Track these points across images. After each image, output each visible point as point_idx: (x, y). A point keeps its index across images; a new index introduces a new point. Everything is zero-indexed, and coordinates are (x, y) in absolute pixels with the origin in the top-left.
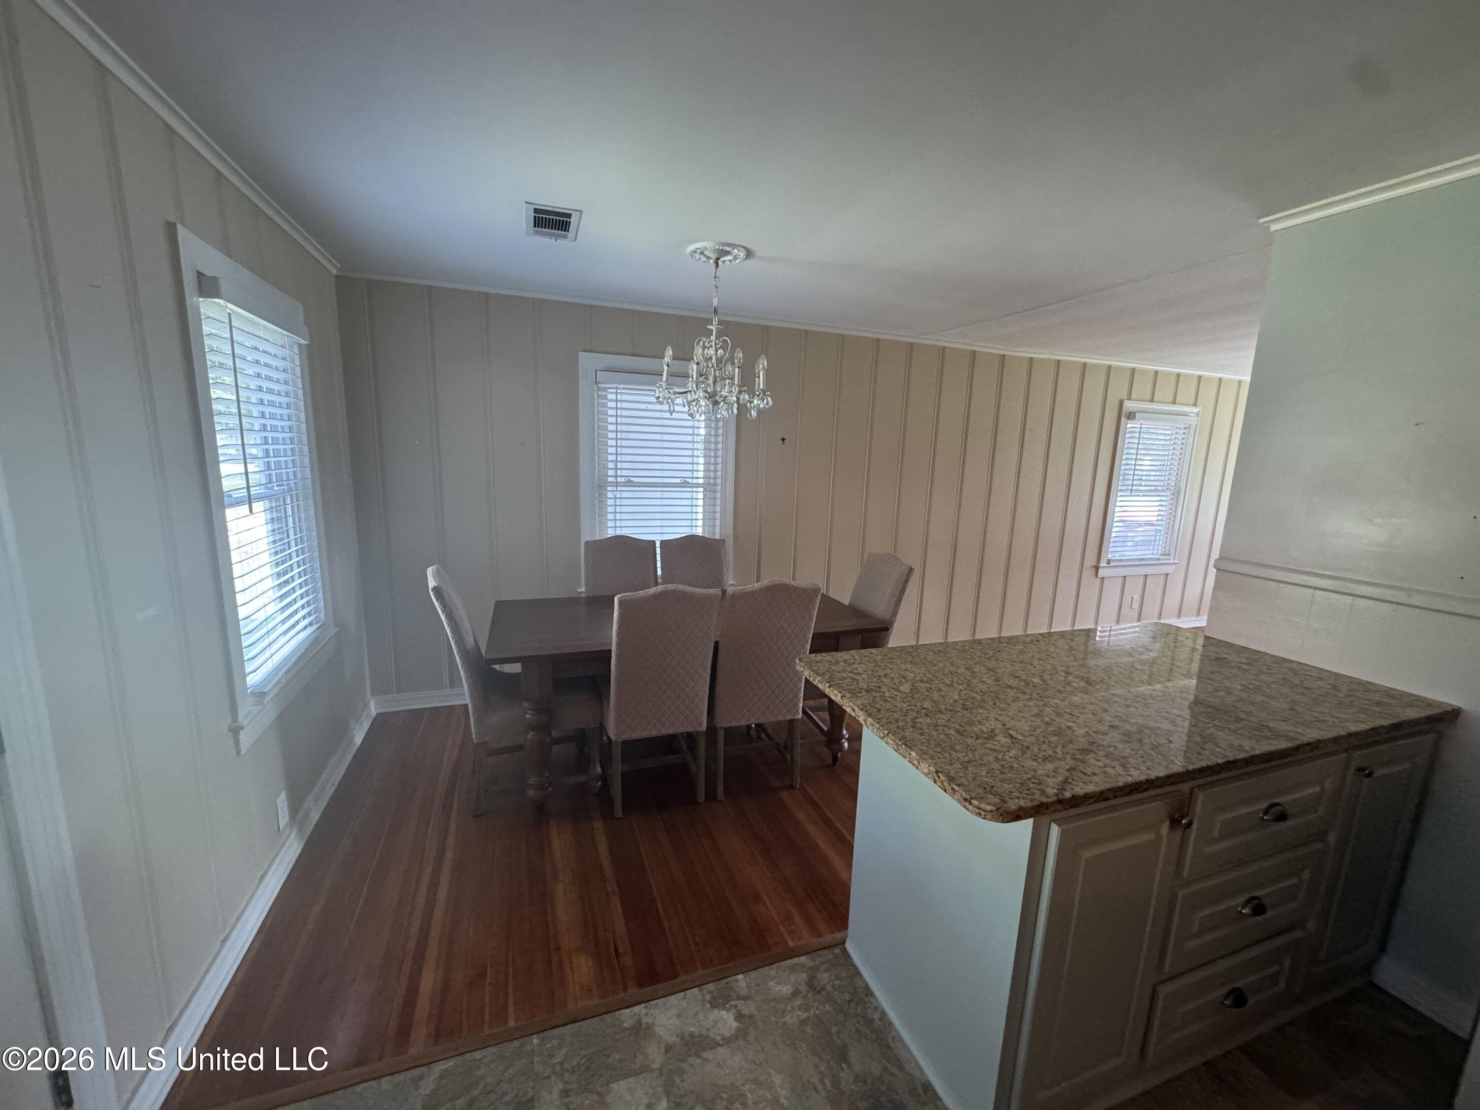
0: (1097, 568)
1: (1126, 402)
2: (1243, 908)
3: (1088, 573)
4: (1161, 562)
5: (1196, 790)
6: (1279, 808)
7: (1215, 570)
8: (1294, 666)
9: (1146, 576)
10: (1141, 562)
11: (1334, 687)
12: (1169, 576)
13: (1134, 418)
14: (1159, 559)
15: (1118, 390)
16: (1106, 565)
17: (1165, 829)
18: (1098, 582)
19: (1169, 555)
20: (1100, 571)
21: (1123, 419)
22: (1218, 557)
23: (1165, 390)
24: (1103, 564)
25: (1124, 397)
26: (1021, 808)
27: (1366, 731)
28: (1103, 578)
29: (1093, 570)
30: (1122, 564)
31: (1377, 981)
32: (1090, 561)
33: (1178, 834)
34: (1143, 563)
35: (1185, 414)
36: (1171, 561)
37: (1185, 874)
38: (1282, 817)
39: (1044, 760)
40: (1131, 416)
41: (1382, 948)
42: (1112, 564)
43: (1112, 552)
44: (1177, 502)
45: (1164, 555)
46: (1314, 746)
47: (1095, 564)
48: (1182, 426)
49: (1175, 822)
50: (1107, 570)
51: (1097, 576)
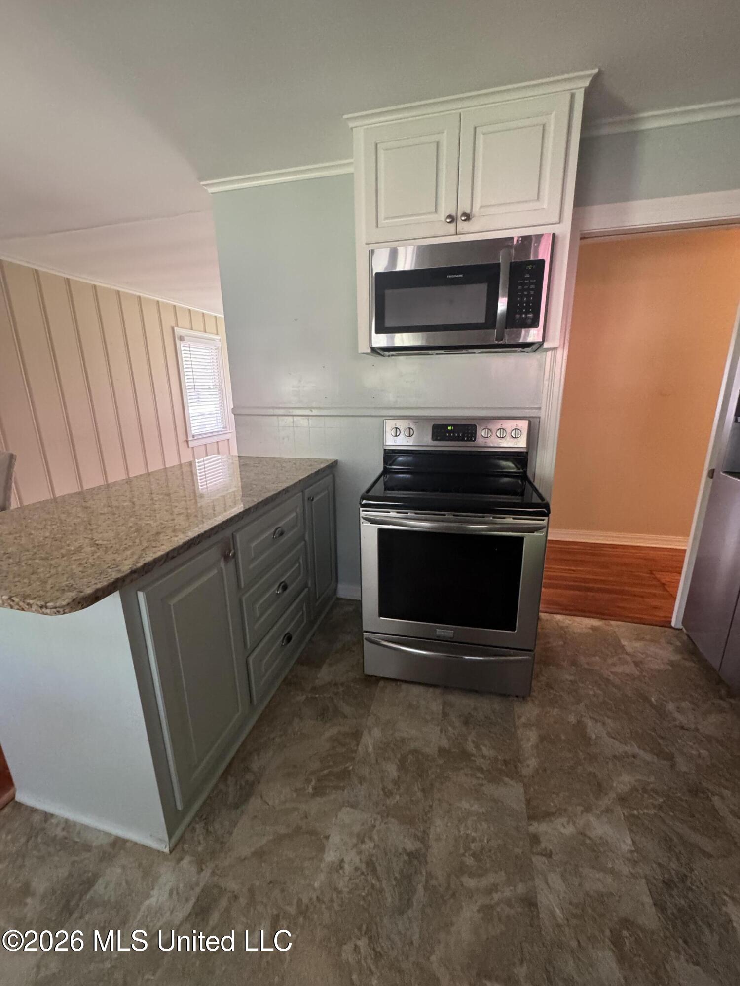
0: (187, 442)
1: (175, 328)
2: (278, 590)
3: (183, 446)
4: (223, 432)
5: (234, 534)
6: (279, 529)
7: (233, 415)
8: (279, 459)
9: (217, 442)
10: (212, 434)
11: (295, 464)
12: (230, 441)
13: (184, 340)
14: (221, 431)
15: (168, 320)
16: (192, 439)
17: (222, 564)
18: (190, 450)
19: (226, 428)
20: (190, 443)
21: (177, 341)
22: (232, 407)
23: (198, 323)
24: (190, 438)
25: (173, 324)
26: (97, 590)
27: (306, 478)
28: (193, 448)
29: (186, 444)
30: (202, 436)
31: (338, 596)
32: (182, 438)
33: (231, 564)
34: (214, 434)
35: (213, 340)
36: (229, 431)
37: (243, 585)
38: (282, 534)
39: (124, 550)
40: (181, 338)
41: (337, 581)
42: (196, 438)
43: (194, 430)
44: (223, 395)
45: (224, 428)
46: (286, 490)
47: (185, 439)
48: (214, 348)
49: (226, 557)
50: (194, 442)
51: (188, 447)
